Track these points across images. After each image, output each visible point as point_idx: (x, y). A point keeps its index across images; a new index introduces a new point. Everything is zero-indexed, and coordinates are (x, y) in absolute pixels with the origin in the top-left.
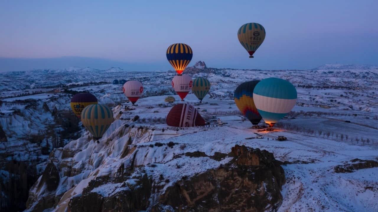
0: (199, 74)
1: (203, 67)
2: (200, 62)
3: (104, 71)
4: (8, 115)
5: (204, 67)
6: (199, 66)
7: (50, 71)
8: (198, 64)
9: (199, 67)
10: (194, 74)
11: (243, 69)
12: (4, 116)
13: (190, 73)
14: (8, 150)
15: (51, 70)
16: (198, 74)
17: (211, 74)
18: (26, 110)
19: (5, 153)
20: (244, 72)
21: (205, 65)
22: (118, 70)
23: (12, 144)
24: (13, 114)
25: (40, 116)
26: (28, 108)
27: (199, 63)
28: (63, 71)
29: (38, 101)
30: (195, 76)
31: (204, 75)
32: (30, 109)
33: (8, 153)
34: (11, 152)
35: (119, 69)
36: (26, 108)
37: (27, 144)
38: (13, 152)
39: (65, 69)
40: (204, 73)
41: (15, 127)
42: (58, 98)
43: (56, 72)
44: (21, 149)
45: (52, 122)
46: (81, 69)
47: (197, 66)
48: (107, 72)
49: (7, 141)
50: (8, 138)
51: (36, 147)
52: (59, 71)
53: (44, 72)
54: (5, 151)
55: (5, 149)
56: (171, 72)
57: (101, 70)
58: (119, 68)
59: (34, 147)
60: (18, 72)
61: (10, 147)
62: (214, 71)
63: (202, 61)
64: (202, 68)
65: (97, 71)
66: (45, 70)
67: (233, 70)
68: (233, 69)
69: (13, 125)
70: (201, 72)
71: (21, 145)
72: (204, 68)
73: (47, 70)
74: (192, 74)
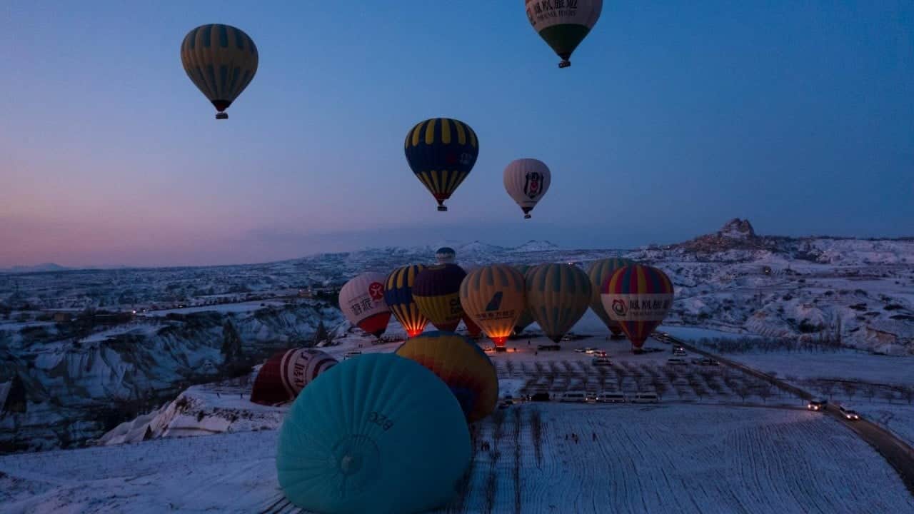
0: (726, 254)
1: (745, 234)
2: (737, 221)
3: (513, 249)
4: (88, 347)
5: (747, 233)
6: (735, 231)
7: (396, 251)
8: (730, 226)
9: (735, 234)
10: (713, 252)
11: (870, 237)
12: (80, 350)
13: (703, 250)
14: (20, 434)
15: (399, 249)
16: (724, 253)
17: (762, 251)
18: (159, 338)
19: (11, 440)
20: (871, 245)
21: (750, 227)
22: (545, 246)
23: (34, 420)
24: (101, 346)
25: (188, 352)
26: (166, 333)
27: (733, 223)
28: (422, 252)
29: (226, 316)
30: (717, 257)
31: (743, 255)
32: (170, 335)
33: (20, 440)
34: (26, 439)
35: (547, 245)
36: (161, 332)
37: (74, 421)
38: (30, 439)
39: (428, 247)
40: (742, 249)
41: (95, 376)
42: (280, 311)
43: (409, 253)
44: (50, 433)
45: (211, 368)
46: (462, 247)
47: (727, 232)
48: (519, 250)
49: (24, 411)
50: (29, 404)
51: (93, 430)
52: (414, 252)
53: (384, 254)
54: (14, 436)
55: (15, 431)
56: (656, 249)
57: (505, 247)
58: (547, 242)
59: (87, 430)
60: (336, 255)
61: (28, 426)
62: (773, 243)
63: (742, 219)
64: (742, 236)
65: (496, 250)
66: (387, 250)
67: (837, 241)
68: (836, 239)
69: (92, 373)
70: (733, 248)
71: (56, 422)
72: (747, 236)
73: (392, 249)
74: (709, 252)
